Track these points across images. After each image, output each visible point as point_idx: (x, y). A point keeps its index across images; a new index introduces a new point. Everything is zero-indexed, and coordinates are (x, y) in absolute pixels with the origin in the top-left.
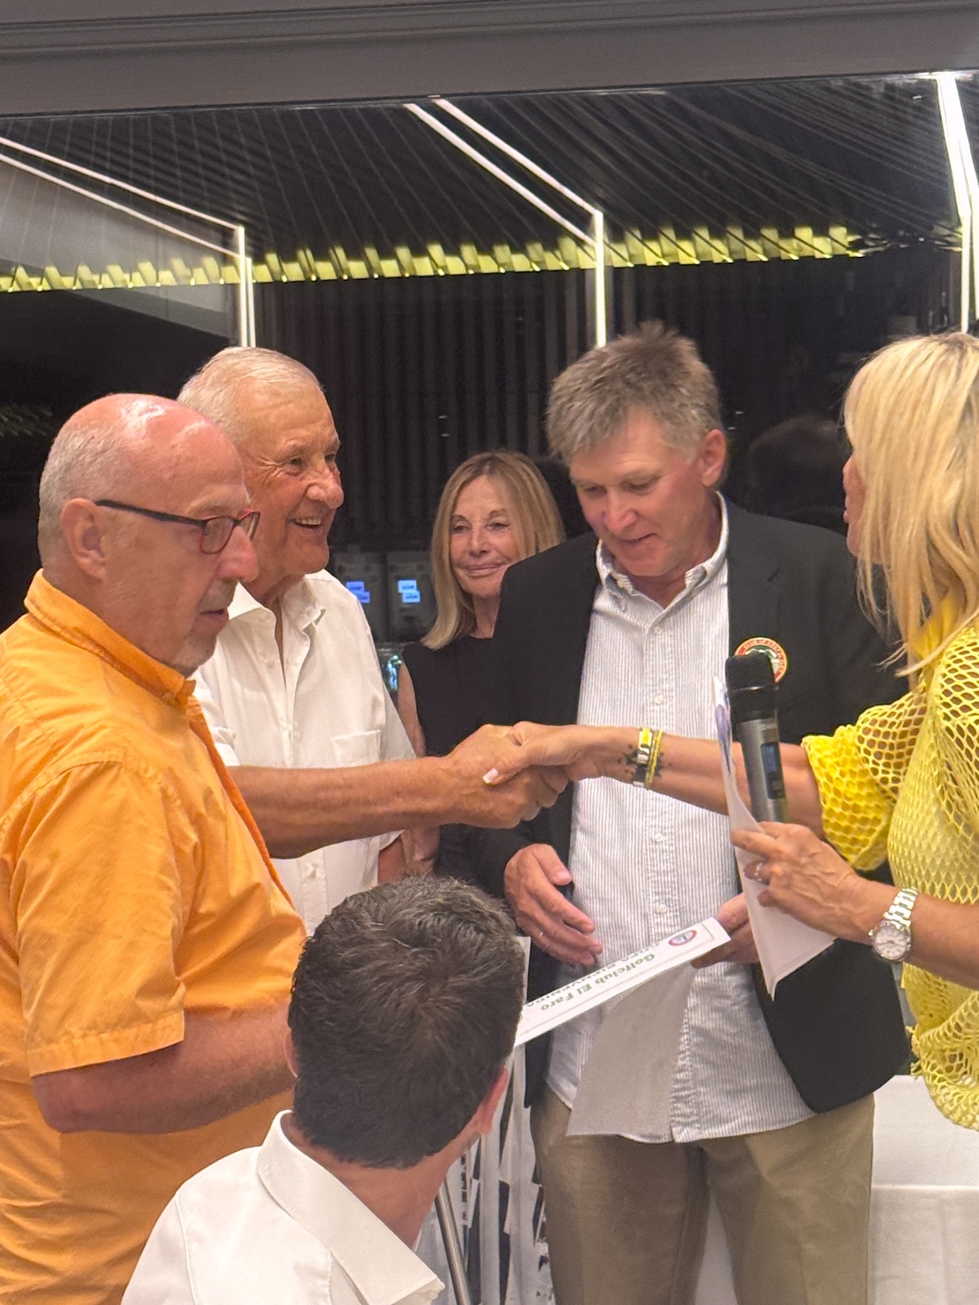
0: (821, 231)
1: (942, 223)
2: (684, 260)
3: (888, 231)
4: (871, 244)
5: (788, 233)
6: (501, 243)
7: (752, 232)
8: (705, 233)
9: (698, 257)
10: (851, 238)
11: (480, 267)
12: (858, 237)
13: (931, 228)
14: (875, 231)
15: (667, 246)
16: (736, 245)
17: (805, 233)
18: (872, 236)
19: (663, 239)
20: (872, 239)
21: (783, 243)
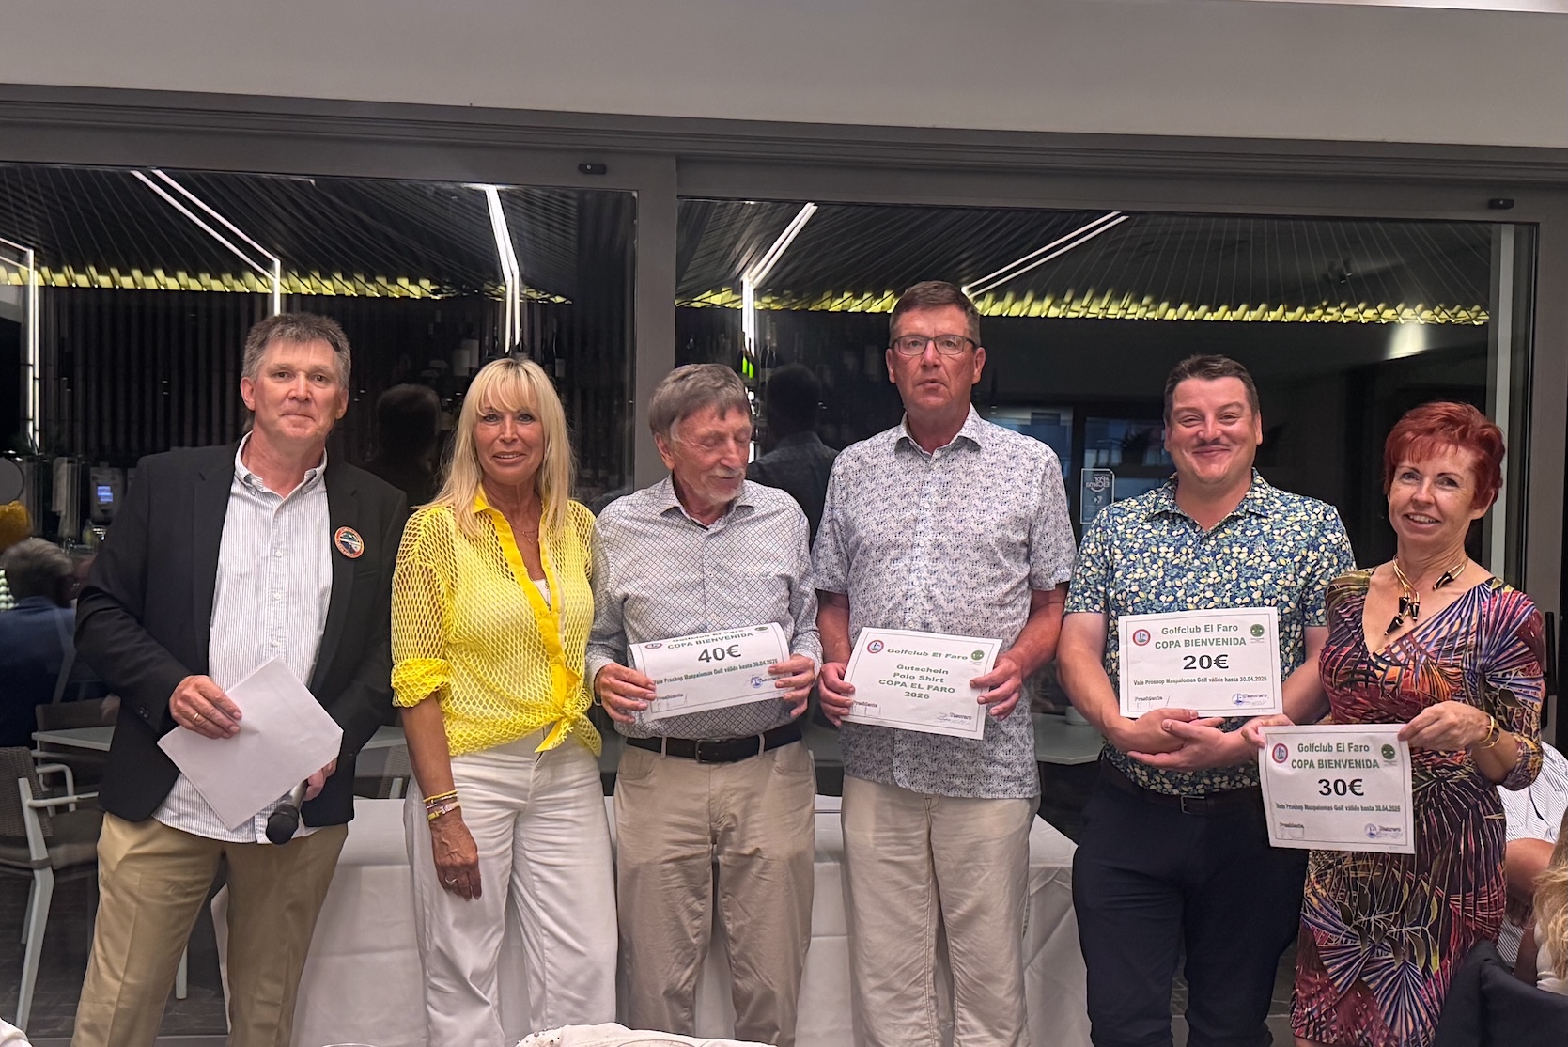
0: (414, 281)
1: (490, 282)
2: (326, 292)
3: (456, 284)
4: (445, 291)
5: (393, 281)
6: (204, 272)
7: (370, 279)
8: (339, 277)
9: (335, 292)
10: (433, 287)
11: (189, 286)
12: (437, 287)
13: (483, 285)
14: (448, 284)
15: (315, 283)
16: (360, 286)
17: (404, 282)
18: (446, 287)
19: (312, 278)
20: (447, 289)
21: (389, 287)
